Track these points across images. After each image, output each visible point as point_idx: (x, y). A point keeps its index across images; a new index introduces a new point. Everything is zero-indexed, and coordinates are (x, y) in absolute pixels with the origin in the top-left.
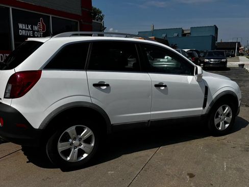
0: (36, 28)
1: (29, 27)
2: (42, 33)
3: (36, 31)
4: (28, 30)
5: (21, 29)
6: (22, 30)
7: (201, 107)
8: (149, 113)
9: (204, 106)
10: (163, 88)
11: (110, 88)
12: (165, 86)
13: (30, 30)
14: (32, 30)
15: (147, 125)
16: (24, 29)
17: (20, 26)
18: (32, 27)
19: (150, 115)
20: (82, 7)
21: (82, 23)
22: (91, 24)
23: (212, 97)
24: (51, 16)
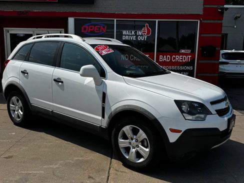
0: (140, 33)
1: (133, 33)
2: (146, 37)
3: (140, 35)
4: (132, 35)
6: (125, 35)
7: (99, 115)
8: (52, 104)
9: (103, 117)
10: (60, 83)
11: (28, 75)
12: (62, 82)
13: (133, 35)
14: (136, 35)
16: (127, 35)
17: (124, 32)
19: (53, 105)
20: (204, 5)
21: (203, 21)
22: (219, 22)
23: (110, 108)
24: (157, 21)
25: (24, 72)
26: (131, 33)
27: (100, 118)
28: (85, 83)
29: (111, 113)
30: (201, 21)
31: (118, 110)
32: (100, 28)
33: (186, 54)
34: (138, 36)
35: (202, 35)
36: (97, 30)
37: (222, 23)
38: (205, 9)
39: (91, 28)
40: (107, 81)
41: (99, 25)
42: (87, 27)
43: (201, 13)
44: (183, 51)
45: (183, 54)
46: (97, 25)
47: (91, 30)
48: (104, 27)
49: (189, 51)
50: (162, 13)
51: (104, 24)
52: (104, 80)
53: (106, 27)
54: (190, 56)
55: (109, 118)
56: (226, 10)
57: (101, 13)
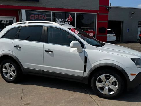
0: (66, 20)
1: (62, 19)
2: (70, 22)
3: (66, 21)
4: (62, 21)
5: (57, 21)
7: (82, 71)
8: (43, 66)
10: (50, 53)
11: (21, 49)
12: (52, 52)
13: (63, 21)
15: (42, 72)
16: (59, 21)
17: (57, 19)
18: (64, 20)
19: (44, 67)
20: (99, 5)
21: (99, 14)
22: (106, 14)
23: (91, 65)
24: (76, 13)
25: (16, 47)
26: (61, 20)
27: (83, 72)
28: (71, 52)
29: (92, 68)
30: (98, 14)
31: (97, 66)
32: (42, 17)
33: (91, 32)
34: (65, 21)
35: (99, 22)
36: (40, 18)
37: (108, 15)
38: (100, 7)
39: (37, 16)
40: (86, 50)
41: (42, 15)
42: (34, 16)
43: (98, 9)
44: (89, 30)
45: (89, 32)
46: (40, 14)
47: (37, 17)
48: (45, 16)
49: (92, 30)
50: (78, 9)
51: (44, 14)
52: (84, 49)
53: (46, 16)
54: (93, 33)
55: (89, 71)
56: (110, 8)
57: (43, 7)
